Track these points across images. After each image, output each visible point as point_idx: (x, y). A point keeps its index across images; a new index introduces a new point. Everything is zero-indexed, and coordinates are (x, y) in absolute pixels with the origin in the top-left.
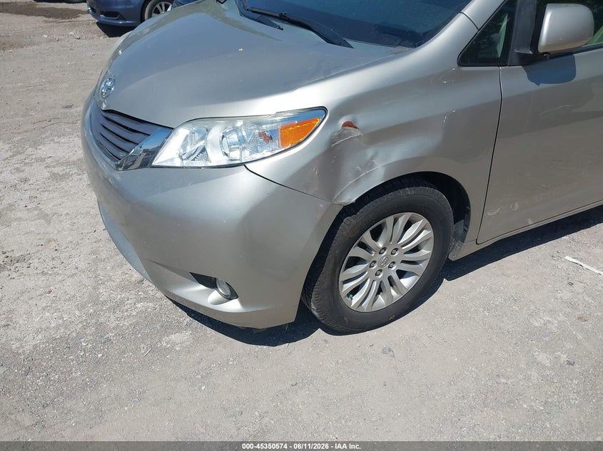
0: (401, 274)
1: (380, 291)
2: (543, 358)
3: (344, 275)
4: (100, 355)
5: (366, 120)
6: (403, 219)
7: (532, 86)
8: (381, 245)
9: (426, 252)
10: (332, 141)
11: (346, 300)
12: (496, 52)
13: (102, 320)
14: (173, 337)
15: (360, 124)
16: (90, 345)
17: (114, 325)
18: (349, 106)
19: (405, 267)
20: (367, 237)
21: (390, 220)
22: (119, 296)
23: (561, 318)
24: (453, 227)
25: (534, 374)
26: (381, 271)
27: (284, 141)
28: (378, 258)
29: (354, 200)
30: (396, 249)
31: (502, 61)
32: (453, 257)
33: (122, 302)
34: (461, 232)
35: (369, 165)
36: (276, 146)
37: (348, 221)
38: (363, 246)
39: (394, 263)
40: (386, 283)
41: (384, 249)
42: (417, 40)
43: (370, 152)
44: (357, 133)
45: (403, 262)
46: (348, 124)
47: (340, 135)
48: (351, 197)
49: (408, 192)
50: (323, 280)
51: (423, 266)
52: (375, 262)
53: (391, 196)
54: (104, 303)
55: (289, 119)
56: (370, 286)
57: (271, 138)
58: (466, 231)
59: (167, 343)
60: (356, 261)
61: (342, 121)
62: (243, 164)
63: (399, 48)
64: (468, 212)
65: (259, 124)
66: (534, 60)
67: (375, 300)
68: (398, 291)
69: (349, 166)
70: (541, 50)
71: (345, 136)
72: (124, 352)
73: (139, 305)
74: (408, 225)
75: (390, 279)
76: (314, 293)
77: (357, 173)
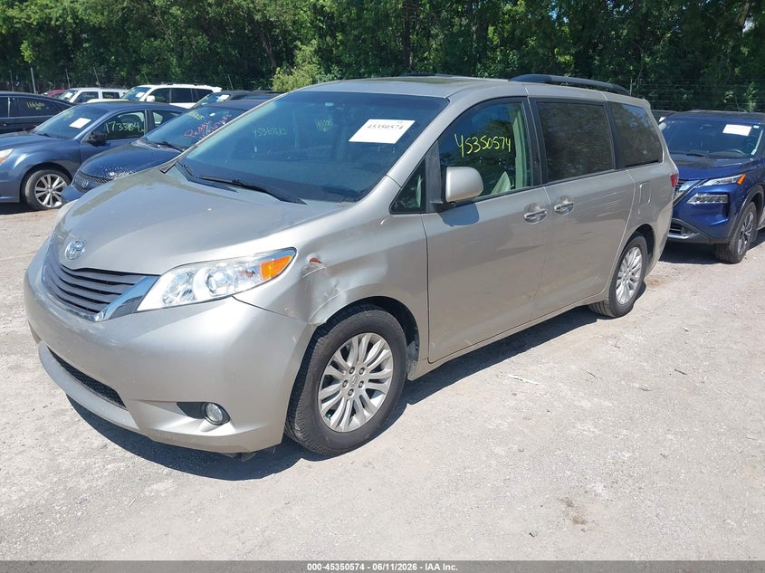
0: (371, 393)
1: (353, 412)
2: (499, 450)
3: (323, 393)
4: (79, 514)
5: (328, 256)
6: (366, 338)
7: (448, 228)
8: (350, 364)
9: (388, 370)
10: (303, 273)
11: (326, 419)
12: (417, 203)
13: (70, 484)
14: (155, 487)
15: (322, 259)
16: (64, 508)
17: (86, 487)
18: (312, 246)
19: (372, 386)
20: (338, 356)
21: (355, 340)
22: (84, 463)
23: (510, 420)
24: (407, 349)
25: (494, 462)
26: (352, 390)
27: (265, 274)
28: (349, 377)
29: (325, 321)
30: (363, 369)
31: (422, 210)
32: (411, 377)
33: (89, 467)
34: (414, 352)
35: (333, 292)
36: (259, 278)
37: (323, 342)
38: (336, 365)
39: (362, 382)
40: (359, 402)
41: (353, 368)
42: (356, 196)
43: (333, 281)
44: (321, 267)
45: (371, 381)
46: (313, 260)
47: (309, 269)
48: (322, 319)
49: (367, 315)
50: (305, 397)
51: (388, 384)
52: (346, 381)
53: (353, 318)
54: (68, 471)
55: (267, 257)
56: (344, 407)
57: (253, 273)
58: (417, 350)
59: (151, 492)
60: (330, 380)
61: (309, 258)
62: (232, 295)
63: (344, 203)
64: (416, 332)
65: (241, 263)
66: (444, 208)
67: (350, 422)
68: (369, 411)
69: (319, 293)
70: (448, 200)
71: (312, 269)
72: (105, 507)
73: (109, 466)
74: (370, 346)
75: (361, 397)
76: (297, 412)
77: (326, 298)
